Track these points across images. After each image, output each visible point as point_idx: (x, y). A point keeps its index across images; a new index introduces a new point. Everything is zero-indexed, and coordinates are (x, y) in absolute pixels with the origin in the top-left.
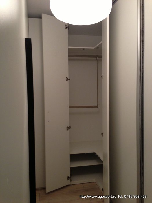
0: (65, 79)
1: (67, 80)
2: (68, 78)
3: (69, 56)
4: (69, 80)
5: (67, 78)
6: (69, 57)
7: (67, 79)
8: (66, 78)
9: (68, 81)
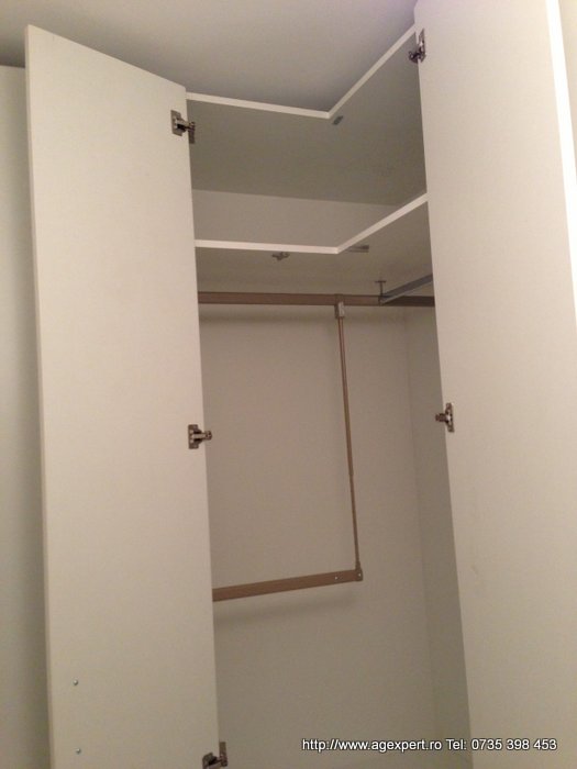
0: (184, 437)
1: (198, 441)
2: (202, 428)
3: (204, 298)
4: (209, 436)
5: (194, 429)
6: (201, 301)
7: (197, 437)
8: (191, 427)
9: (202, 445)
